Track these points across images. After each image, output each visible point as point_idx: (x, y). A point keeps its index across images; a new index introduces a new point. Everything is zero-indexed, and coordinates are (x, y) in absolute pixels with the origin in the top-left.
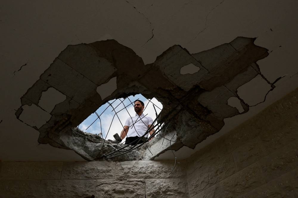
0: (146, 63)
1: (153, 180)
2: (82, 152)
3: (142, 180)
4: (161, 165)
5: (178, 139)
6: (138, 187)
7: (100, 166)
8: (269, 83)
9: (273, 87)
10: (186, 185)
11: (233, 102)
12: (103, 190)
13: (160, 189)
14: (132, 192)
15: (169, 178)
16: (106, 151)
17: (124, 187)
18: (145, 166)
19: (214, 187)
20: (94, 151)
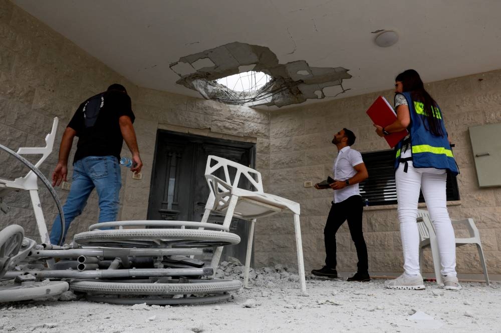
0: (280, 63)
1: (249, 123)
2: (204, 93)
3: (243, 122)
4: (256, 113)
5: (273, 100)
6: (239, 127)
7: (214, 104)
8: (343, 89)
9: (344, 92)
10: (269, 130)
11: (318, 93)
12: (217, 125)
13: (253, 130)
14: (236, 130)
15: (260, 123)
16: (220, 94)
17: (231, 125)
18: (245, 112)
19: (288, 138)
20: (211, 93)
